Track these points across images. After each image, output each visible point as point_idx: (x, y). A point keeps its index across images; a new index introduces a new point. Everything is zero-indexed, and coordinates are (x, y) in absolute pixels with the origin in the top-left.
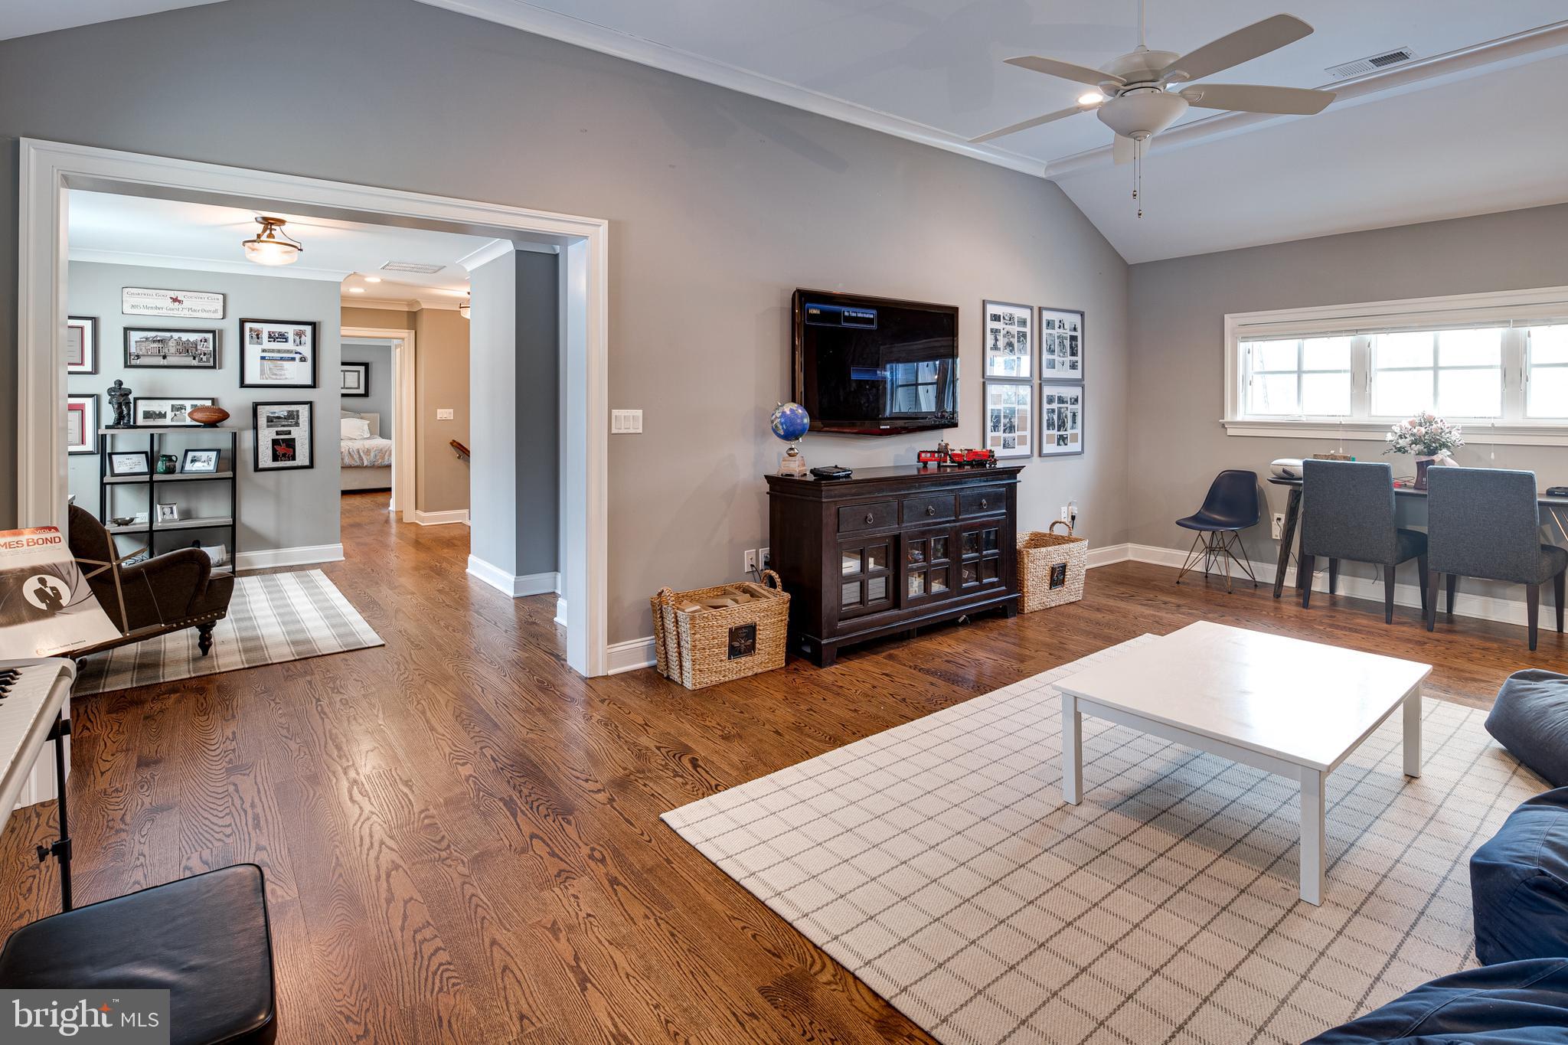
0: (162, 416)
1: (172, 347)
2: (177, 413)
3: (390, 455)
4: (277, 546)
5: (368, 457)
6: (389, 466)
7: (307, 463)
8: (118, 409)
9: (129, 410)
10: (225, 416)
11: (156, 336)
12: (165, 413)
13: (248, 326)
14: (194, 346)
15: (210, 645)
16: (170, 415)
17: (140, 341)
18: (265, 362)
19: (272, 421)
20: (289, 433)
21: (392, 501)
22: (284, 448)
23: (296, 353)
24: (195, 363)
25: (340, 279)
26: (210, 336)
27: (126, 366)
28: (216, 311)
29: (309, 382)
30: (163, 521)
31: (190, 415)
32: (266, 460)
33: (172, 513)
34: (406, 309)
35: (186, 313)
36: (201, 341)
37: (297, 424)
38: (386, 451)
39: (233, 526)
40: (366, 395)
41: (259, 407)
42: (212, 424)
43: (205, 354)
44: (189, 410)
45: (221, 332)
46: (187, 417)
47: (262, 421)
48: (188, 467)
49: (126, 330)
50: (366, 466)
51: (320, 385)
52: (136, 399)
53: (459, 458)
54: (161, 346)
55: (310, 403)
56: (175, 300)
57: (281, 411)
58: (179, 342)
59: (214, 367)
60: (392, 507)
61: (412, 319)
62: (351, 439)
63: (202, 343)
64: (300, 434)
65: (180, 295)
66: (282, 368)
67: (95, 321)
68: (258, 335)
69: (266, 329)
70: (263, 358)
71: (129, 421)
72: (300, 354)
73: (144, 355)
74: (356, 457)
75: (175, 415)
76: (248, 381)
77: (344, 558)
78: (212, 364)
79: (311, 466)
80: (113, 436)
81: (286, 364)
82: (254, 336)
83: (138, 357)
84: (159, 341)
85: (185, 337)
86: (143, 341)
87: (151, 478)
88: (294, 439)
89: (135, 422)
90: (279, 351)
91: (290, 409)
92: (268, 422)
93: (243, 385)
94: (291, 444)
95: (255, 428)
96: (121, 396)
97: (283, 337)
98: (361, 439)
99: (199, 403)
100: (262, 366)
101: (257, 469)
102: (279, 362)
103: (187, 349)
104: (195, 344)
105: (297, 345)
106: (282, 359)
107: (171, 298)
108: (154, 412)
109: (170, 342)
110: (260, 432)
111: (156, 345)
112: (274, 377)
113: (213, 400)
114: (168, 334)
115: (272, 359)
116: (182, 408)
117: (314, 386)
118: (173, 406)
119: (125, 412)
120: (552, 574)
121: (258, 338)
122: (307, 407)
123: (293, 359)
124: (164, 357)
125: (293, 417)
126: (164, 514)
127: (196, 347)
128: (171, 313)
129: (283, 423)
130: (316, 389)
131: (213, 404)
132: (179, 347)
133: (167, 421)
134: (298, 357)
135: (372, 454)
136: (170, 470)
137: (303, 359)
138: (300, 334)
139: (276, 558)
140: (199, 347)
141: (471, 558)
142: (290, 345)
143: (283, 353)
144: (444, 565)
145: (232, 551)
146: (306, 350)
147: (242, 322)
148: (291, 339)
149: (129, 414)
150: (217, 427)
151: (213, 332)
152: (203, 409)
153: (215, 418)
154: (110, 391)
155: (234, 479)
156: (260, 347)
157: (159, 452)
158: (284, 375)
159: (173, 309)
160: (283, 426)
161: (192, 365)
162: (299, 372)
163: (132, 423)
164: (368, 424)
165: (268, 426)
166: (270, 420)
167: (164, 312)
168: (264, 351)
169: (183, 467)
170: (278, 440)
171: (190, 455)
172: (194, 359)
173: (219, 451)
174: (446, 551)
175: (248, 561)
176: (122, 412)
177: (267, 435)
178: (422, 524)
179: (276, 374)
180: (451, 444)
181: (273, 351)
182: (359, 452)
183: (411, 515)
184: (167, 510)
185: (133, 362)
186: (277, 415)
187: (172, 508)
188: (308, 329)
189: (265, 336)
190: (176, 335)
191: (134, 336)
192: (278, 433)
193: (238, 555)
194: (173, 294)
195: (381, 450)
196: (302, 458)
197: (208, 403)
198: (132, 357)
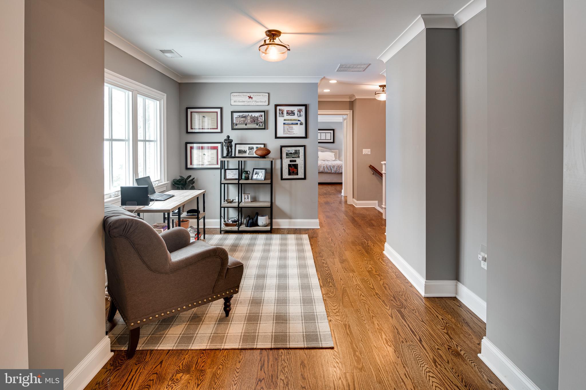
0: (245, 152)
1: (249, 120)
2: (251, 151)
3: (342, 169)
4: (290, 218)
5: (334, 169)
6: (342, 173)
7: (303, 177)
8: (227, 149)
9: (232, 149)
10: (268, 152)
11: (243, 115)
12: (246, 150)
13: (278, 108)
14: (257, 119)
15: (230, 310)
16: (248, 152)
17: (237, 118)
18: (285, 126)
19: (288, 155)
20: (295, 161)
21: (343, 191)
22: (293, 169)
23: (298, 121)
24: (257, 127)
25: (317, 81)
26: (263, 114)
27: (233, 129)
28: (265, 102)
29: (304, 135)
30: (245, 202)
31: (255, 152)
32: (286, 175)
33: (248, 198)
34: (349, 100)
35: (254, 103)
36: (260, 116)
37: (299, 157)
38: (341, 167)
39: (271, 207)
40: (333, 142)
41: (283, 148)
42: (263, 156)
43: (261, 123)
44: (255, 149)
45: (267, 111)
46: (254, 153)
47: (284, 155)
48: (255, 177)
49: (232, 112)
50: (333, 173)
51: (309, 137)
52: (236, 144)
53: (373, 174)
54: (244, 119)
55: (304, 146)
56: (250, 97)
57: (292, 150)
58: (251, 117)
59: (264, 129)
60: (343, 194)
61: (351, 105)
62: (328, 161)
63: (260, 117)
64: (300, 162)
65: (251, 95)
66: (292, 129)
67: (221, 108)
68: (282, 112)
69: (285, 109)
70: (284, 124)
71: (232, 154)
72: (300, 121)
73: (238, 124)
74: (329, 169)
75: (250, 152)
76: (278, 136)
77: (319, 227)
78: (264, 127)
79: (305, 178)
80: (228, 161)
81: (294, 126)
82: (281, 113)
83: (236, 125)
84: (244, 117)
85: (254, 114)
86: (238, 117)
87: (239, 182)
88: (298, 164)
89: (235, 155)
90: (291, 120)
91: (296, 149)
92: (286, 155)
93: (276, 137)
94: (296, 166)
95: (281, 158)
96: (229, 142)
97: (292, 113)
98: (332, 161)
99: (259, 146)
100: (284, 127)
101: (282, 179)
102: (291, 126)
103: (254, 120)
104: (257, 118)
105: (299, 117)
106: (292, 124)
107: (248, 96)
108: (242, 150)
109: (248, 117)
110: (283, 160)
111: (243, 119)
112: (289, 133)
113: (264, 144)
114: (247, 114)
115: (288, 124)
116: (252, 148)
117: (306, 137)
118: (249, 147)
119: (230, 150)
120: (455, 281)
121: (282, 114)
122: (303, 148)
123: (297, 124)
124: (246, 125)
125: (297, 153)
126: (245, 199)
127: (258, 119)
128: (248, 104)
129: (293, 156)
130: (307, 139)
131: (264, 147)
132: (251, 120)
133: (247, 155)
134: (299, 122)
135: (335, 168)
136: (247, 178)
137: (301, 124)
138: (300, 111)
139: (290, 223)
140: (259, 119)
141: (386, 245)
142: (295, 117)
143: (293, 121)
144: (370, 243)
145: (271, 218)
146: (303, 119)
147: (276, 106)
148: (296, 114)
149: (231, 151)
150: (265, 158)
151: (264, 112)
152: (260, 149)
153: (265, 154)
154: (225, 140)
155: (271, 184)
156: (283, 118)
157: (244, 169)
158: (293, 132)
159: (249, 102)
160: (293, 158)
161: (256, 128)
162: (299, 130)
163: (233, 155)
164: (334, 155)
165: (287, 158)
166: (287, 154)
167: (246, 103)
168: (285, 120)
169: (252, 177)
170: (291, 164)
171: (255, 171)
172: (257, 125)
173: (266, 169)
174: (369, 229)
175: (278, 224)
176: (229, 150)
177: (286, 162)
178: (356, 207)
179: (289, 132)
180: (370, 167)
181: (288, 120)
182: (330, 167)
183: (351, 201)
184: (246, 197)
185: (235, 127)
186: (290, 152)
187: (248, 196)
188: (303, 108)
189: (285, 113)
190: (250, 114)
191: (236, 115)
192: (291, 161)
193: (274, 220)
194: (249, 95)
195: (339, 166)
196: (301, 175)
197: (262, 146)
198: (234, 125)
